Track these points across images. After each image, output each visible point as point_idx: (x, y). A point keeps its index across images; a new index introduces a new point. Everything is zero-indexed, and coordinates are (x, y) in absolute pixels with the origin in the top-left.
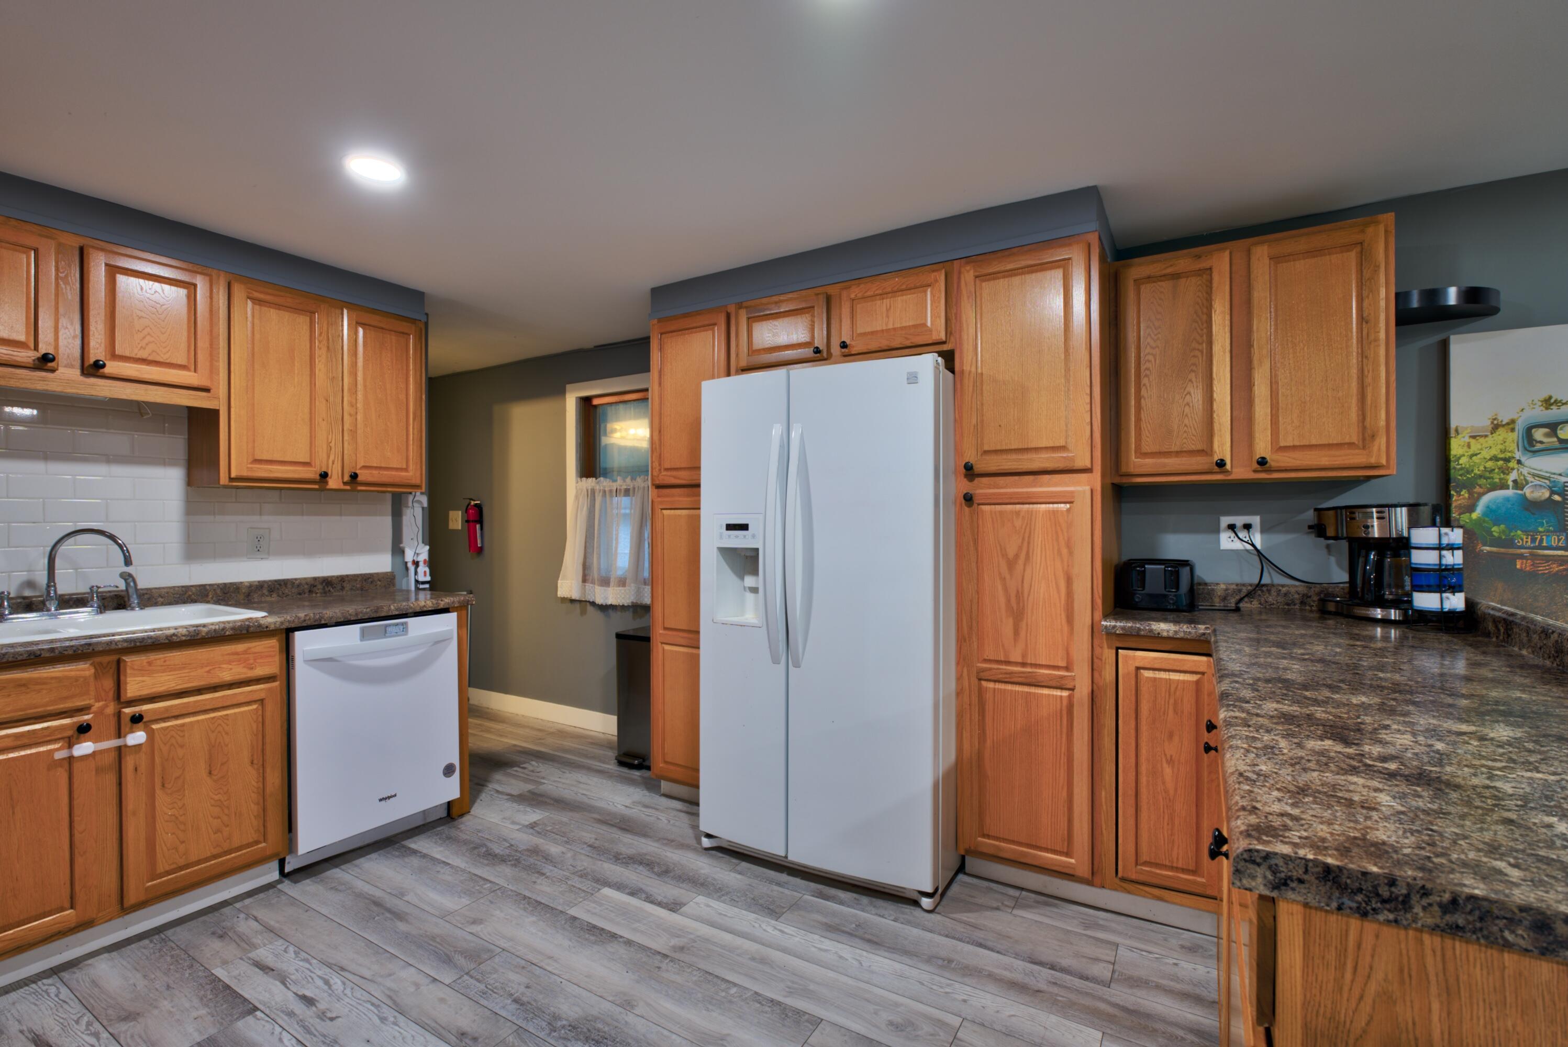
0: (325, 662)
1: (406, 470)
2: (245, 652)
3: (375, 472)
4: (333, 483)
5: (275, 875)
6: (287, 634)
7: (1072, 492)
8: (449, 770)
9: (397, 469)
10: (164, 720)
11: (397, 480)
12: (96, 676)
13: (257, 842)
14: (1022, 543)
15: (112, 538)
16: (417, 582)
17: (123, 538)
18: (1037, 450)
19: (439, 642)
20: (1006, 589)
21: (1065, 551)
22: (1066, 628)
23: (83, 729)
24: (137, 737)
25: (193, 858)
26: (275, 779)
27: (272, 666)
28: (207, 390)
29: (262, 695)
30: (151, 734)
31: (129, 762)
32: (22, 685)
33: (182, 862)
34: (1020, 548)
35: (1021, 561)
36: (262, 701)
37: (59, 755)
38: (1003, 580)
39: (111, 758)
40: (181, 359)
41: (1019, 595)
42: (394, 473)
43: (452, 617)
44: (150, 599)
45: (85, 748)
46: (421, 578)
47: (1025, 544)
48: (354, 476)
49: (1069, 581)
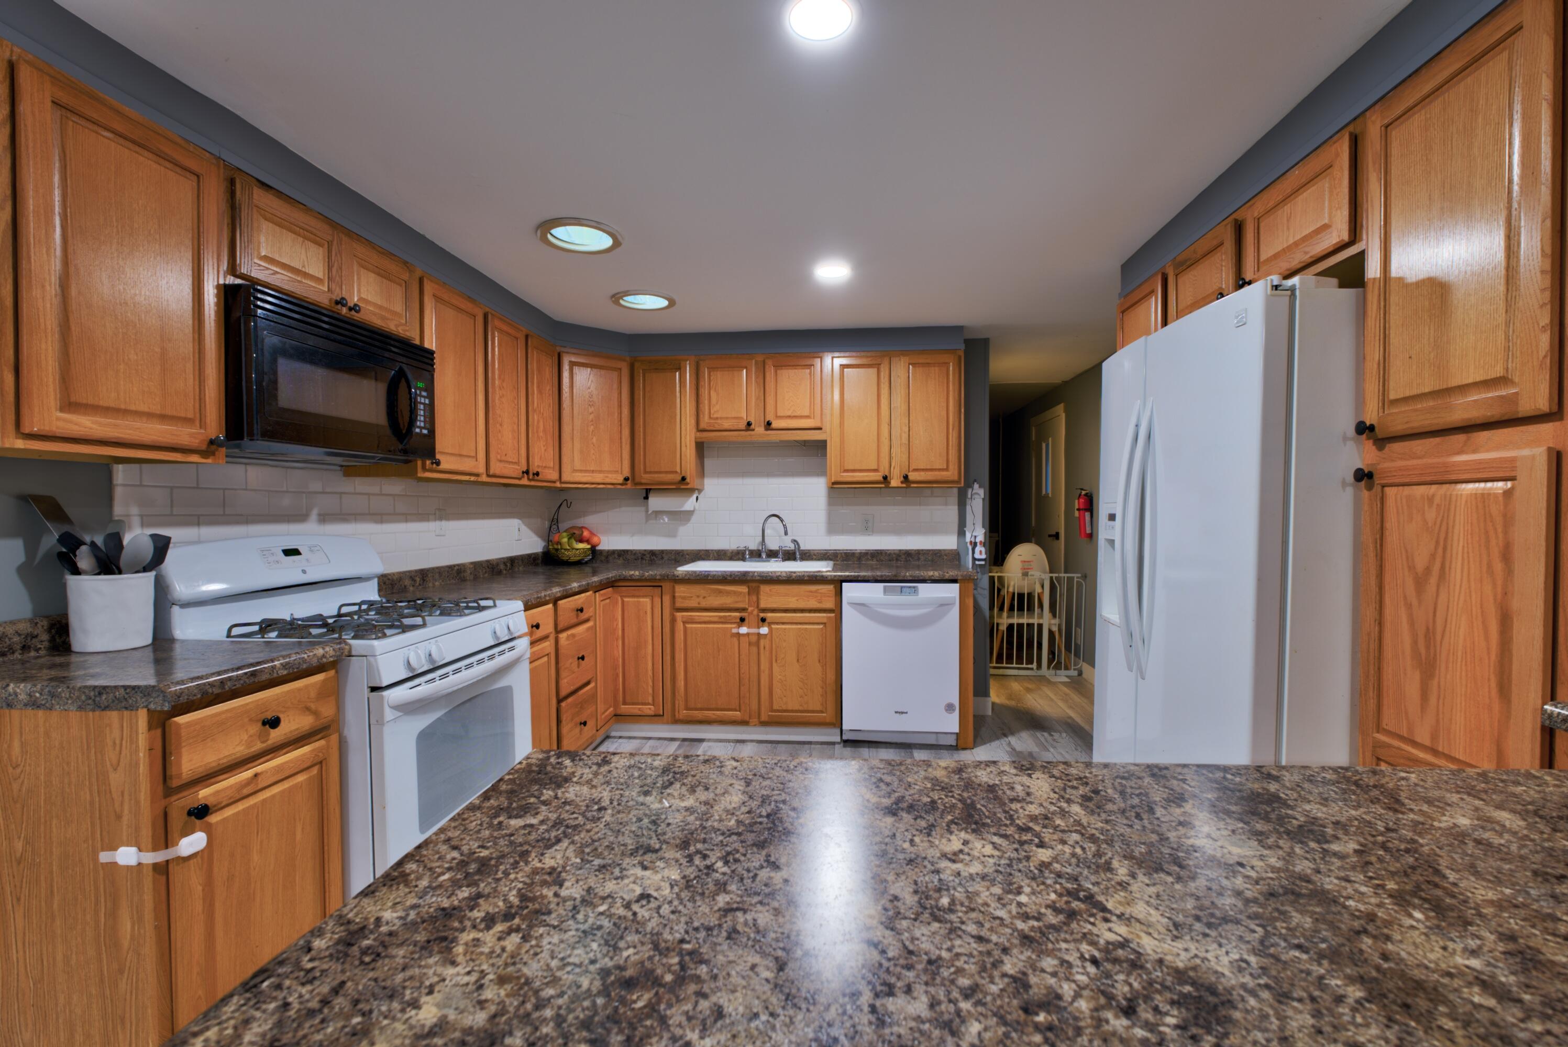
0: (860, 606)
1: (947, 469)
2: (816, 592)
3: (922, 473)
4: (894, 483)
5: (838, 739)
6: (838, 583)
7: (1513, 460)
8: (950, 708)
9: (940, 470)
10: (777, 623)
11: (939, 478)
12: (749, 593)
13: (822, 712)
14: (1436, 548)
15: (782, 521)
16: (974, 559)
17: (786, 521)
18: (1463, 389)
19: (944, 605)
20: (1412, 623)
21: (1498, 566)
22: (1496, 706)
23: (742, 620)
24: (764, 630)
25: (790, 708)
26: (831, 676)
27: (830, 604)
28: (820, 429)
29: (825, 621)
30: (771, 630)
31: (762, 642)
32: (720, 592)
33: (784, 707)
34: (1433, 556)
35: (1433, 580)
36: (825, 624)
37: (734, 631)
38: (1409, 606)
39: (754, 639)
40: (806, 413)
41: (1429, 635)
42: (937, 473)
43: (956, 586)
44: (807, 556)
45: (744, 630)
46: (977, 556)
47: (1440, 550)
48: (906, 477)
49: (1505, 620)
